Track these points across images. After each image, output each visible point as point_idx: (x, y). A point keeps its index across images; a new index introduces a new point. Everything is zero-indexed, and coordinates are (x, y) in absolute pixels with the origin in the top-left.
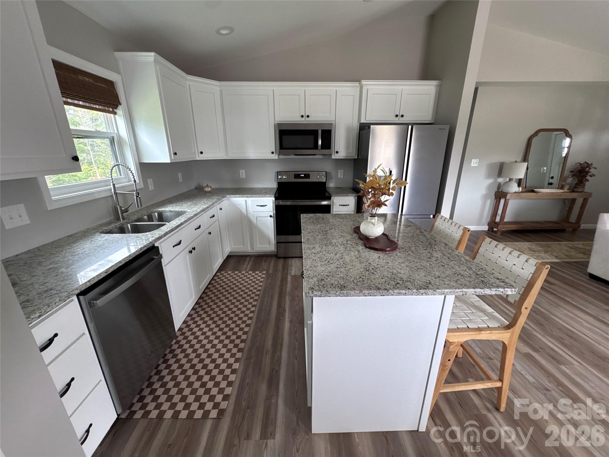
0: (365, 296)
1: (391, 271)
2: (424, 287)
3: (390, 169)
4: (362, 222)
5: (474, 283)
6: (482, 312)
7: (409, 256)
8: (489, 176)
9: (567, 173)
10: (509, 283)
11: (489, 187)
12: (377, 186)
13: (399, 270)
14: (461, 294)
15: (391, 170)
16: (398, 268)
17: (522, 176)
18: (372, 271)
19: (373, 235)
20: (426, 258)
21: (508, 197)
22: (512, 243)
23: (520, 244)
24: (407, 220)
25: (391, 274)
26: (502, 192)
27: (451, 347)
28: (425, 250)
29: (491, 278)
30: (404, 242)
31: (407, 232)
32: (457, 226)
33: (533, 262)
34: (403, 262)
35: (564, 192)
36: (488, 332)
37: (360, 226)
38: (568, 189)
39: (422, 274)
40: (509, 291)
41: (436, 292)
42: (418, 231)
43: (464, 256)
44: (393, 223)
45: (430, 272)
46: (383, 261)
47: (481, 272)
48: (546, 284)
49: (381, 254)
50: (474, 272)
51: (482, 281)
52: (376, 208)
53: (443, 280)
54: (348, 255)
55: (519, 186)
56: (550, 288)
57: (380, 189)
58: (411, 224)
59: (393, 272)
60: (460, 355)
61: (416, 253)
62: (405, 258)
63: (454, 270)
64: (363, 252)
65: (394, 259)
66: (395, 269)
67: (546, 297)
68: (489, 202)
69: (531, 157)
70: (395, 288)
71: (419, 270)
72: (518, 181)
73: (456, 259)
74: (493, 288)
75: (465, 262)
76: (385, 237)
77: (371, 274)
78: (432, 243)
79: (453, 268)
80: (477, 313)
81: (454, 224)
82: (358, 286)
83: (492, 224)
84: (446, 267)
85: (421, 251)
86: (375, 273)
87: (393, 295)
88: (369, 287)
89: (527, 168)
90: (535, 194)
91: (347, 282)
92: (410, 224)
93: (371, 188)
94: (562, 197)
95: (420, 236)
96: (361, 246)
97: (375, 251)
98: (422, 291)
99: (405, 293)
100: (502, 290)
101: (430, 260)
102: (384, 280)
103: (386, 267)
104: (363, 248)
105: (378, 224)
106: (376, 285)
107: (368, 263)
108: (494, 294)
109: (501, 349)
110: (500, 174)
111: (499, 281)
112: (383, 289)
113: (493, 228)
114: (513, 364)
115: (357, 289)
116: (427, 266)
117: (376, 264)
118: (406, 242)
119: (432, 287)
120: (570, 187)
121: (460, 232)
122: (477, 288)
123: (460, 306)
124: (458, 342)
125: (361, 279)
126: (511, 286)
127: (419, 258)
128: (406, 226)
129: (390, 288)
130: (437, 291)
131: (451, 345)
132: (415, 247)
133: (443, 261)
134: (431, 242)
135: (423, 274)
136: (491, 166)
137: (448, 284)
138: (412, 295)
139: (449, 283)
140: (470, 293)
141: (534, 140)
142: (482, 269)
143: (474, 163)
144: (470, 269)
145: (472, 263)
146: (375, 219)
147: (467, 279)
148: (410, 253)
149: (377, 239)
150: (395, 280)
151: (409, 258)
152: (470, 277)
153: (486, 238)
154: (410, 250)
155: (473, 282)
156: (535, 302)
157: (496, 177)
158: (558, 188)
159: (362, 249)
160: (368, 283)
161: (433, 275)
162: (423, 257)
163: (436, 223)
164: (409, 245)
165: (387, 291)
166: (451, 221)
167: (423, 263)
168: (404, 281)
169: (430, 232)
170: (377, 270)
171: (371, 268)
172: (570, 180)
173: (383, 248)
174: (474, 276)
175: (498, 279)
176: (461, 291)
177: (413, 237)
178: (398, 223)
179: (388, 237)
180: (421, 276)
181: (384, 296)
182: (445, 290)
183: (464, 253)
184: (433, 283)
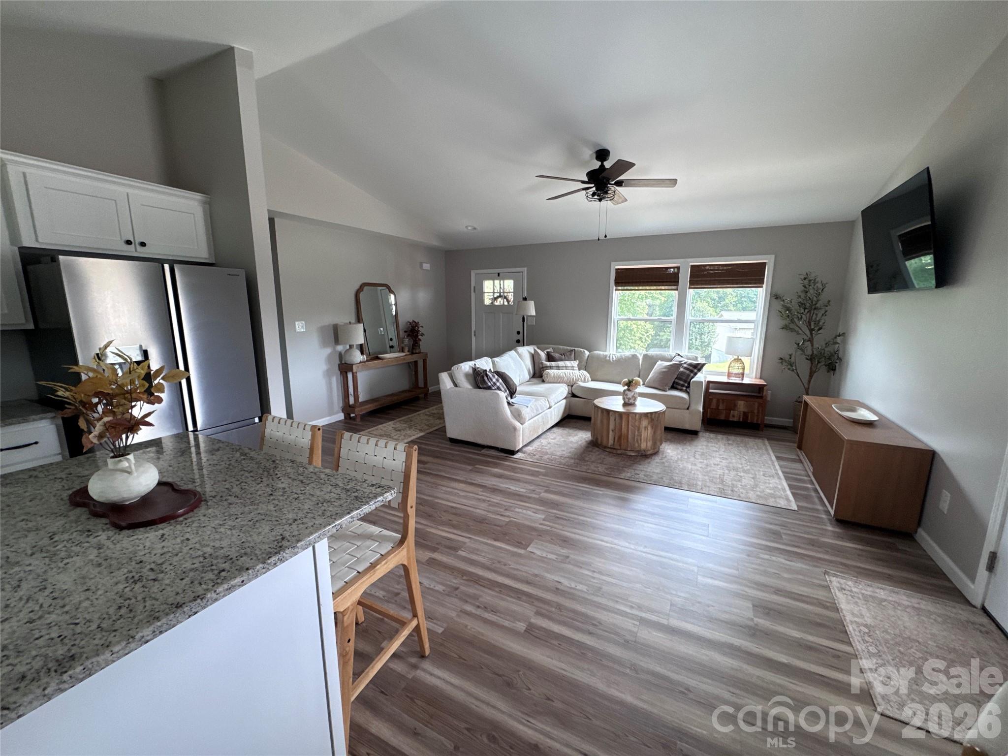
0: (147, 642)
1: (200, 553)
2: (275, 551)
3: (141, 347)
4: (92, 474)
5: (347, 506)
6: (369, 539)
7: (231, 506)
8: (324, 344)
9: (402, 333)
10: (386, 486)
11: (329, 359)
12: (112, 389)
13: (217, 544)
14: (335, 531)
15: (144, 348)
16: (214, 540)
17: (361, 341)
18: (152, 576)
19: (133, 495)
20: (265, 497)
21: (355, 368)
22: (376, 428)
23: (385, 427)
24: (210, 440)
25: (201, 559)
26: (345, 363)
27: (346, 618)
28: (258, 484)
29: (365, 488)
30: (214, 484)
31: (215, 462)
32: (301, 426)
33: (401, 447)
34: (221, 523)
35: (406, 355)
36: (384, 562)
37: (87, 486)
38: (408, 351)
39: (265, 528)
40: (389, 496)
41: (298, 547)
42: (238, 454)
43: (324, 470)
44: (179, 454)
45: (277, 519)
46: (174, 542)
47: (352, 485)
48: (422, 466)
49: (166, 529)
50: (342, 489)
51: (356, 497)
52: (124, 436)
53: (303, 523)
54: (65, 569)
55: (362, 353)
56: (425, 469)
57: (124, 394)
58: (221, 445)
59: (205, 553)
60: (362, 619)
61: (244, 495)
62: (224, 513)
63: (314, 499)
64: (115, 544)
65: (200, 527)
66: (208, 546)
67: (427, 482)
68: (334, 380)
69: (364, 315)
70: (218, 583)
71: (258, 524)
72: (359, 346)
73: (313, 479)
74: (370, 501)
75: (326, 479)
76: (165, 488)
77: (151, 583)
78: (269, 467)
79: (313, 496)
80: (364, 544)
81: (295, 425)
82: (117, 633)
83: (347, 409)
84: (302, 498)
85: (253, 489)
86: (161, 576)
87: (216, 600)
88: (150, 616)
89: (365, 331)
90: (380, 361)
91: (77, 642)
92: (217, 446)
93: (96, 395)
94: (405, 362)
95: (243, 462)
96: (104, 531)
97: (148, 528)
98: (272, 560)
99: (243, 581)
100: (380, 499)
101: (272, 497)
102: (187, 580)
103: (185, 550)
104: (110, 533)
105: (140, 466)
106: (170, 600)
107: (133, 563)
108: (374, 508)
109: (403, 573)
110: (337, 341)
111: (374, 487)
112: (190, 602)
113: (350, 415)
114: (420, 583)
115: (114, 640)
116: (270, 511)
117: (158, 555)
118: (219, 481)
119: (289, 544)
120: (409, 348)
121: (308, 435)
122: (352, 511)
123: (340, 547)
124: (352, 605)
125: (123, 611)
126: (390, 488)
127: (252, 503)
128: (212, 452)
129: (207, 590)
130: (298, 545)
131: (344, 616)
132: (239, 486)
133: (294, 491)
134: (267, 465)
135: (267, 529)
136: (322, 330)
137: (312, 526)
138: (257, 576)
139: (312, 524)
140: (346, 522)
141: (362, 295)
142: (351, 479)
143: (300, 327)
144: (336, 486)
145: (336, 477)
146: (128, 460)
147: (335, 504)
148: (232, 499)
149: (146, 500)
150: (214, 567)
151: (233, 510)
152: (339, 499)
153: (344, 433)
154: (230, 495)
155: (346, 504)
156: (417, 492)
157: (333, 343)
158: (399, 352)
159: (109, 538)
160: (147, 608)
161: (284, 521)
162: (258, 498)
163: (267, 431)
164: (227, 487)
165: (202, 599)
166: (289, 421)
167: (262, 509)
168: (235, 559)
169: (261, 449)
170: (164, 566)
171: (145, 570)
172: (406, 341)
173: (169, 514)
174: (343, 496)
175: (373, 485)
176: (333, 527)
177: (231, 467)
178: (193, 450)
179: (176, 487)
180: (263, 534)
181: (196, 613)
182: (311, 538)
183: (322, 466)
184: (287, 535)
